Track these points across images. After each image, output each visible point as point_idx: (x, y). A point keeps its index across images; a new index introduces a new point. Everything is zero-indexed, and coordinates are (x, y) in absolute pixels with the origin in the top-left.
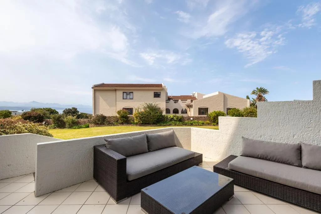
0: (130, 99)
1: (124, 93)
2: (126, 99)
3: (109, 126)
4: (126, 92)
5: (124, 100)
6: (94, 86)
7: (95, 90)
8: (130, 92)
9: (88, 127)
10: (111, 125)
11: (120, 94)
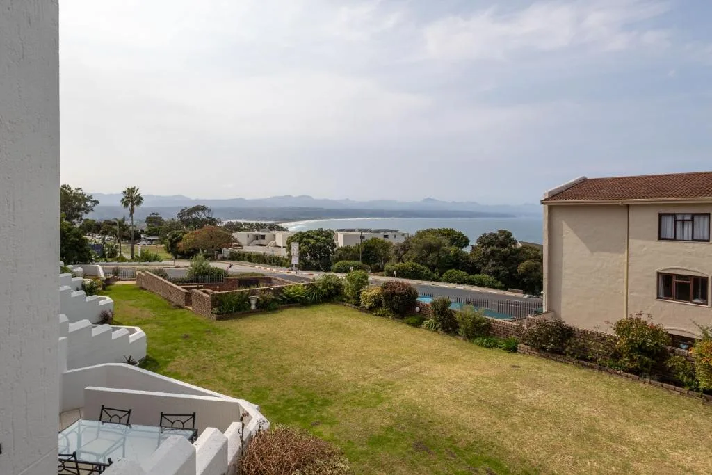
0: (693, 240)
1: (664, 219)
2: (675, 239)
3: (583, 365)
4: (674, 215)
5: (663, 243)
6: (547, 197)
7: (550, 208)
8: (693, 215)
9: (514, 350)
10: (592, 367)
11: (645, 221)
